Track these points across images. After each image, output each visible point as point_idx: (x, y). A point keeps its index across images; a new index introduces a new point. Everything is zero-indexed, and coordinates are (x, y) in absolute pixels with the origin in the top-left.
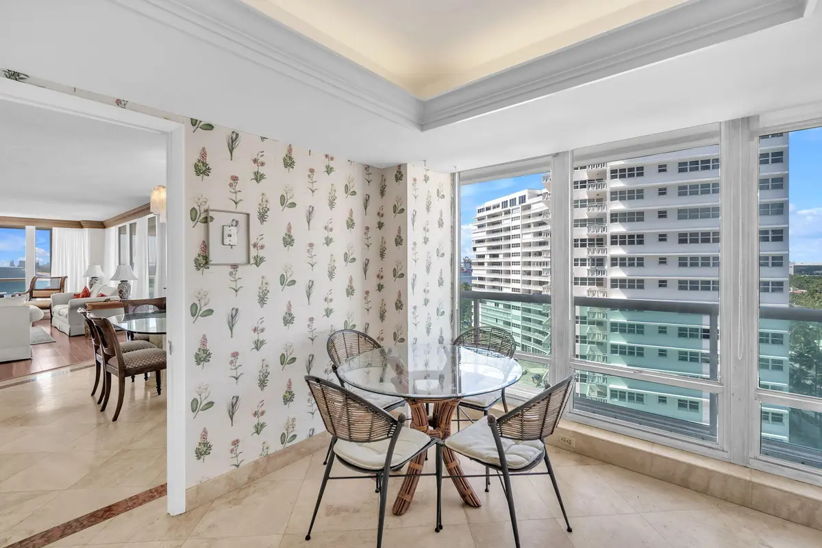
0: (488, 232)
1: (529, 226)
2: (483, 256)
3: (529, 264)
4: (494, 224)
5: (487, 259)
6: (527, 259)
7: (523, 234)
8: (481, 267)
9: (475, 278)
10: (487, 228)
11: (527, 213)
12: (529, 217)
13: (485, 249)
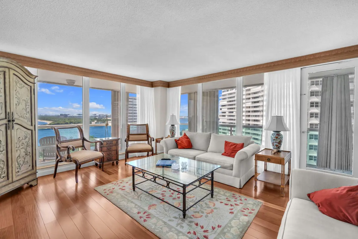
0: (228, 102)
1: (249, 99)
2: (225, 112)
3: (249, 116)
4: (231, 98)
5: (227, 114)
6: (248, 114)
7: (246, 102)
8: (223, 118)
9: (221, 122)
10: (227, 100)
11: (248, 92)
12: (250, 94)
13: (226, 109)
